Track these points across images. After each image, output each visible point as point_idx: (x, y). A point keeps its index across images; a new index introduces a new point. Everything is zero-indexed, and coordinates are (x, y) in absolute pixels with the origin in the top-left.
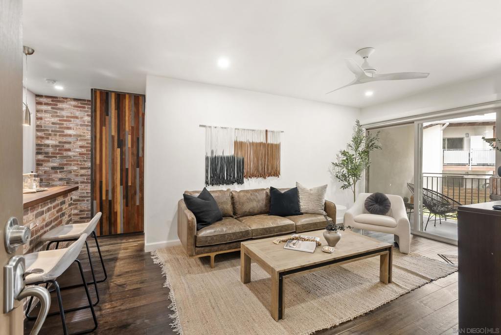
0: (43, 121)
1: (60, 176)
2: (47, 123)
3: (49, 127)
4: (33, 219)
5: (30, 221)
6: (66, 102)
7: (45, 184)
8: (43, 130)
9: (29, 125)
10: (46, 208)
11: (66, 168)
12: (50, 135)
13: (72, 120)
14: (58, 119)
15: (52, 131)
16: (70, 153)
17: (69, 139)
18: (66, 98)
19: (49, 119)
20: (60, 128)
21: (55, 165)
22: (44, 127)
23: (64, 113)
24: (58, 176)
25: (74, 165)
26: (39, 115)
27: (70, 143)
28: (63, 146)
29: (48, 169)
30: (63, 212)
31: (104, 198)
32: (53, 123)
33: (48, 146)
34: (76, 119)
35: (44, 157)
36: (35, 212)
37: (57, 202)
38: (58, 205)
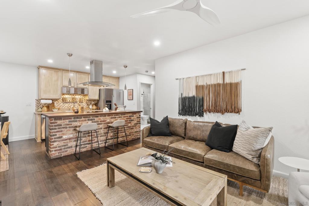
4: (109, 119)
10: (118, 116)
30: (131, 119)
36: (110, 117)
37: (126, 115)
38: (128, 116)
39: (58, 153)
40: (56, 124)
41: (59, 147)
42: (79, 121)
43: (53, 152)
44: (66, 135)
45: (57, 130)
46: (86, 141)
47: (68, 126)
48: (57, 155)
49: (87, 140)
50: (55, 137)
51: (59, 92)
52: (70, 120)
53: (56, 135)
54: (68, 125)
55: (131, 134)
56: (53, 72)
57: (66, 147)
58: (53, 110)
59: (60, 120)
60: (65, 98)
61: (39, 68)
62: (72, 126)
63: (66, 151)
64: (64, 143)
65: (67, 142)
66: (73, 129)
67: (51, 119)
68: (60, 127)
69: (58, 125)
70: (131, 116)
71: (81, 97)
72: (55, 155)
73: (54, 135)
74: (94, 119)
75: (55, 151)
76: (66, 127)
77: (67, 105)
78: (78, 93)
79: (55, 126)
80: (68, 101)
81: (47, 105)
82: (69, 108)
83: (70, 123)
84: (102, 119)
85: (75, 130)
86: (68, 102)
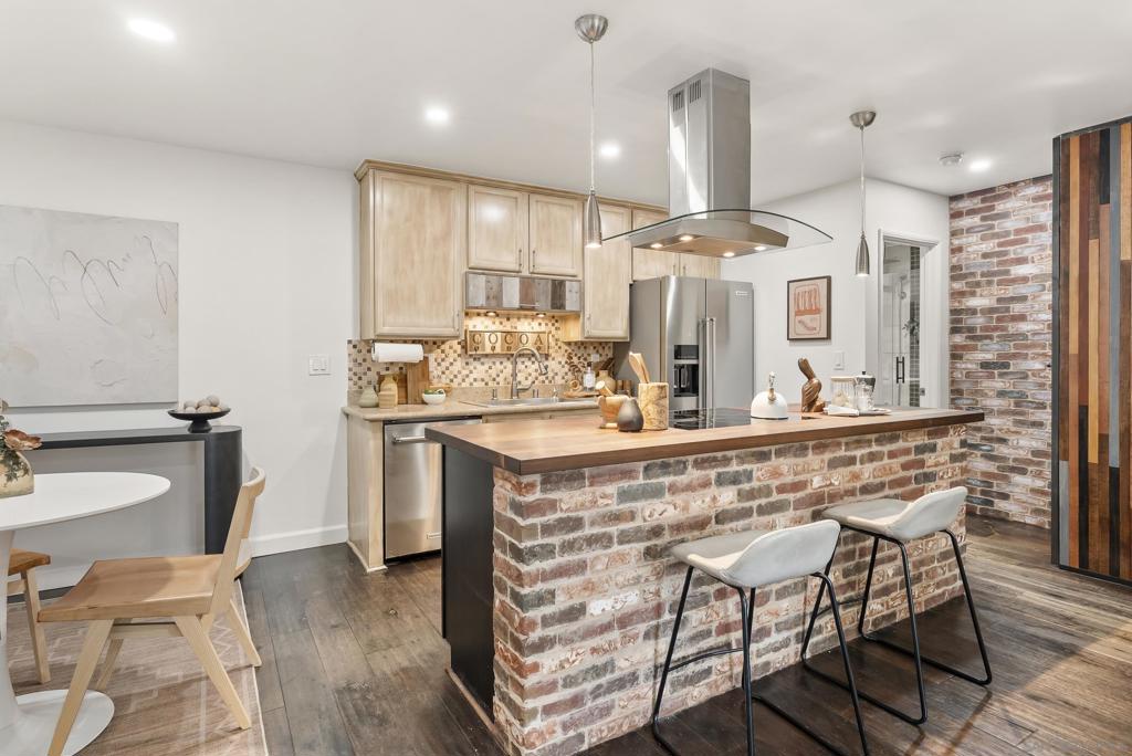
0: (964, 255)
1: (999, 384)
2: (972, 256)
3: (975, 266)
4: (822, 468)
5: (813, 470)
6: (1015, 194)
7: (969, 402)
8: (965, 276)
9: (866, 275)
10: (865, 451)
11: (1016, 366)
12: (978, 284)
13: (1029, 236)
14: (997, 241)
15: (983, 275)
16: (1024, 327)
17: (1022, 290)
18: (1015, 184)
19: (976, 246)
20: (999, 264)
21: (989, 357)
22: (967, 269)
23: (1010, 224)
24: (994, 384)
25: (1033, 359)
26: (956, 242)
27: (1023, 299)
28: (1007, 310)
29: (974, 366)
30: (926, 470)
31: (1093, 457)
32: (985, 256)
33: (973, 312)
34: (1039, 234)
35: (966, 338)
36: (827, 456)
37: (900, 444)
38: (907, 452)
39: (565, 727)
40: (551, 517)
41: (569, 682)
42: (673, 489)
43: (537, 724)
44: (604, 594)
45: (559, 560)
46: (708, 633)
47: (614, 530)
48: (554, 746)
49: (714, 626)
50: (547, 610)
51: (455, 302)
52: (625, 484)
53: (552, 593)
54: (616, 518)
55: (923, 569)
56: (427, 191)
57: (603, 680)
58: (426, 397)
59: (572, 488)
60: (473, 334)
61: (364, 174)
62: (638, 530)
63: (606, 711)
64: (594, 650)
65: (612, 648)
66: (642, 546)
67: (526, 479)
68: (571, 536)
69: (561, 520)
70: (920, 450)
71: (543, 328)
72: (544, 740)
73: (540, 600)
74: (749, 476)
75: (549, 710)
76: (604, 534)
77: (480, 370)
78: (537, 305)
79: (548, 529)
80: (488, 351)
81: (397, 369)
82: (490, 384)
83: (625, 506)
84: (785, 469)
85: (650, 553)
86: (487, 356)
